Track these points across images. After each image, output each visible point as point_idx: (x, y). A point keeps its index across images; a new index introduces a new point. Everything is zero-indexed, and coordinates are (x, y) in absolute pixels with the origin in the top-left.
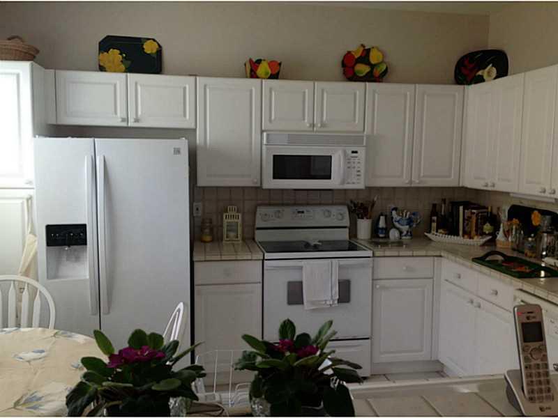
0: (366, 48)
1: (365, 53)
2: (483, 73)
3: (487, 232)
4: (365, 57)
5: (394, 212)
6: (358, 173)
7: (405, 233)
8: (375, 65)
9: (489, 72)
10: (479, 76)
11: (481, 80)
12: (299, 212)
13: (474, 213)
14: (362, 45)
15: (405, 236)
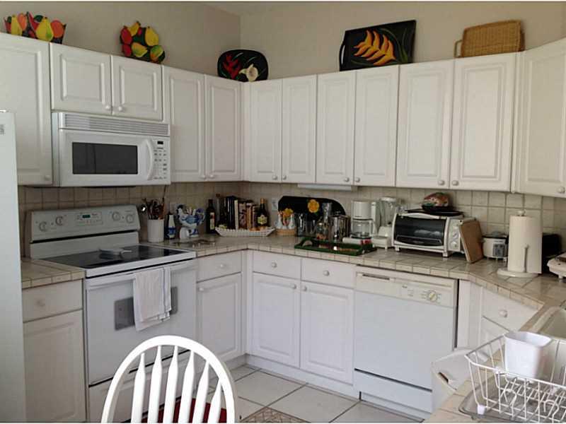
0: (143, 26)
1: (141, 31)
2: (245, 71)
3: (262, 223)
4: (141, 36)
5: (180, 210)
6: (165, 167)
7: (193, 231)
8: (151, 47)
9: (251, 72)
10: (242, 74)
11: (244, 79)
12: (84, 217)
13: (249, 206)
14: (138, 22)
15: (194, 234)
